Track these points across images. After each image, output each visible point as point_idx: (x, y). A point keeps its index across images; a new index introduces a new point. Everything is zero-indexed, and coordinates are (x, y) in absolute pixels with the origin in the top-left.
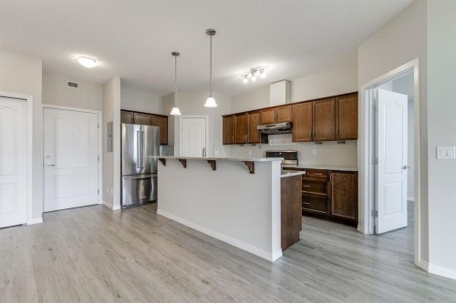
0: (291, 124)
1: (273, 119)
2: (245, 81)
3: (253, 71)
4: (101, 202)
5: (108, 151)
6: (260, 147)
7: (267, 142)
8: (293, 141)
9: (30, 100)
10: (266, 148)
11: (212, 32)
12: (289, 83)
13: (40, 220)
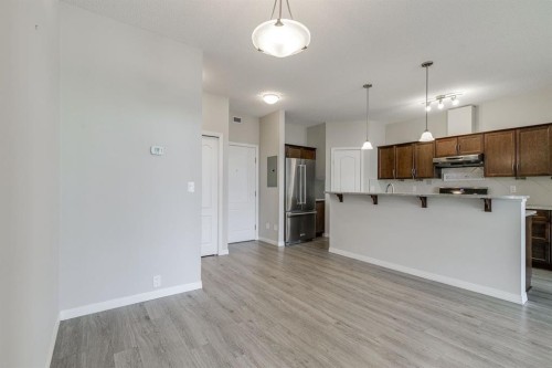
0: (482, 157)
1: (454, 151)
2: (429, 109)
3: (440, 98)
4: (257, 238)
5: (269, 185)
6: (429, 183)
7: (440, 176)
8: (485, 176)
9: (221, 138)
10: (438, 184)
11: (427, 65)
12: (475, 108)
13: (226, 252)
